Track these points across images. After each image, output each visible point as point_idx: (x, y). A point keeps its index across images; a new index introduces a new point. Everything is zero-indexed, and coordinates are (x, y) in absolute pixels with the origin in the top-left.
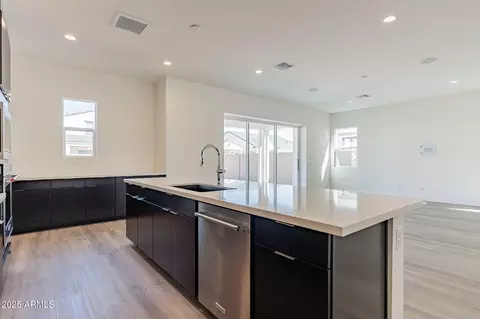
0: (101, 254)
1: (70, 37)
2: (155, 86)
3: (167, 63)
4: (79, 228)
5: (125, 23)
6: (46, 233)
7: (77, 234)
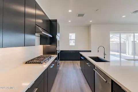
0: (74, 69)
1: (70, 21)
2: (88, 27)
3: (91, 21)
4: (71, 61)
5: (80, 15)
6: (66, 61)
7: (71, 62)
